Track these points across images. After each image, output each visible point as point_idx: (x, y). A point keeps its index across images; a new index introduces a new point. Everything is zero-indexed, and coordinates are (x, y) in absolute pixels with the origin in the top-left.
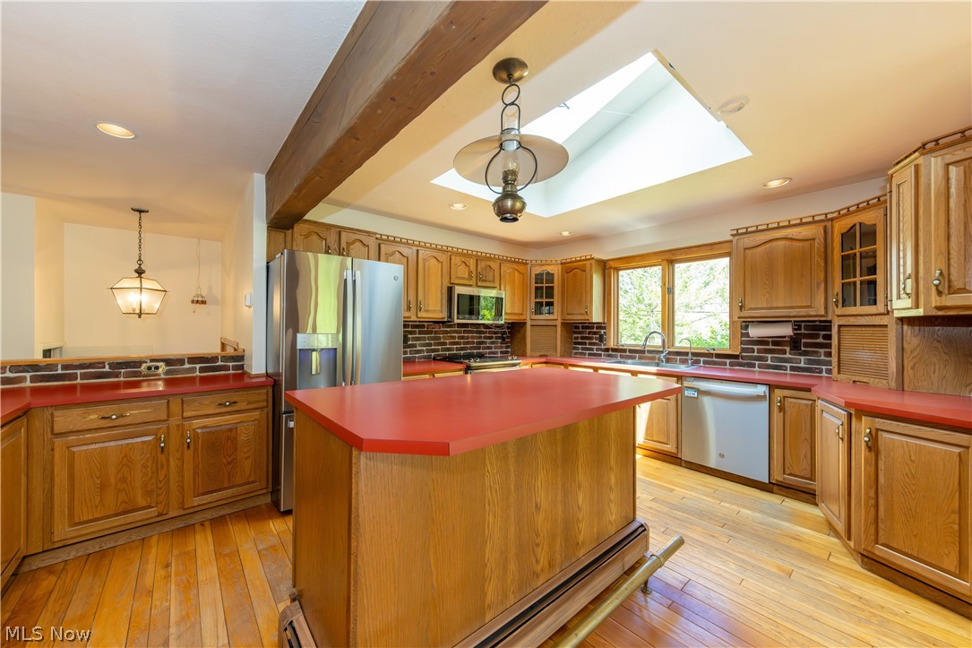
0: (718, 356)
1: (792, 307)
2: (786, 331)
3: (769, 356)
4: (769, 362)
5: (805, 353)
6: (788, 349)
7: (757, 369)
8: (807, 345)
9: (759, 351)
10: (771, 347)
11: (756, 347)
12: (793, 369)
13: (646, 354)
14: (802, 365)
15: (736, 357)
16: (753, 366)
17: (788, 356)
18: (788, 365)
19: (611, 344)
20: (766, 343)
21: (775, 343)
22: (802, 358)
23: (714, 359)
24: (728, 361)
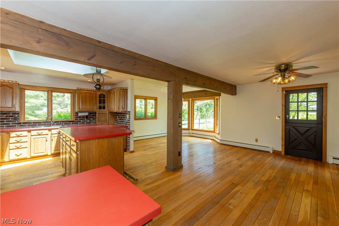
0: (69, 121)
1: (90, 109)
2: (87, 114)
3: (82, 120)
4: (82, 122)
5: (89, 119)
6: (85, 118)
7: (79, 124)
8: (89, 117)
9: (79, 119)
10: (82, 118)
11: (78, 118)
12: (86, 123)
13: (42, 123)
14: (88, 122)
15: (74, 121)
16: (78, 123)
17: (85, 120)
18: (86, 122)
19: (22, 121)
20: (81, 117)
21: (83, 117)
22: (88, 120)
23: (67, 123)
24: (71, 123)
